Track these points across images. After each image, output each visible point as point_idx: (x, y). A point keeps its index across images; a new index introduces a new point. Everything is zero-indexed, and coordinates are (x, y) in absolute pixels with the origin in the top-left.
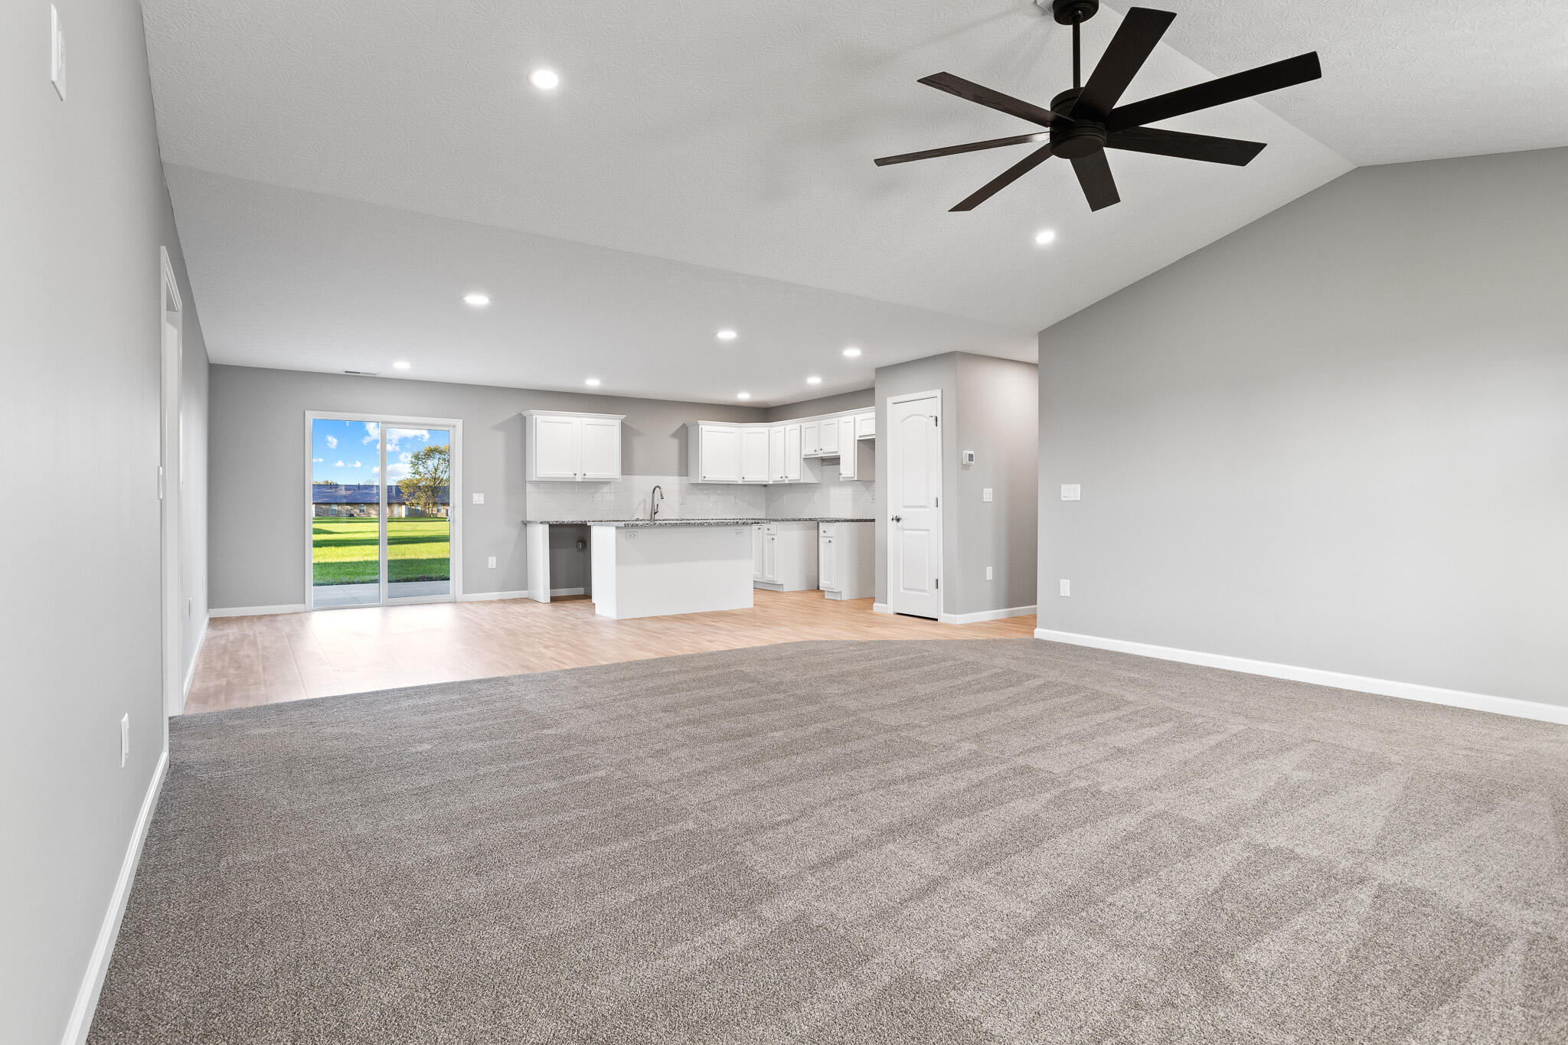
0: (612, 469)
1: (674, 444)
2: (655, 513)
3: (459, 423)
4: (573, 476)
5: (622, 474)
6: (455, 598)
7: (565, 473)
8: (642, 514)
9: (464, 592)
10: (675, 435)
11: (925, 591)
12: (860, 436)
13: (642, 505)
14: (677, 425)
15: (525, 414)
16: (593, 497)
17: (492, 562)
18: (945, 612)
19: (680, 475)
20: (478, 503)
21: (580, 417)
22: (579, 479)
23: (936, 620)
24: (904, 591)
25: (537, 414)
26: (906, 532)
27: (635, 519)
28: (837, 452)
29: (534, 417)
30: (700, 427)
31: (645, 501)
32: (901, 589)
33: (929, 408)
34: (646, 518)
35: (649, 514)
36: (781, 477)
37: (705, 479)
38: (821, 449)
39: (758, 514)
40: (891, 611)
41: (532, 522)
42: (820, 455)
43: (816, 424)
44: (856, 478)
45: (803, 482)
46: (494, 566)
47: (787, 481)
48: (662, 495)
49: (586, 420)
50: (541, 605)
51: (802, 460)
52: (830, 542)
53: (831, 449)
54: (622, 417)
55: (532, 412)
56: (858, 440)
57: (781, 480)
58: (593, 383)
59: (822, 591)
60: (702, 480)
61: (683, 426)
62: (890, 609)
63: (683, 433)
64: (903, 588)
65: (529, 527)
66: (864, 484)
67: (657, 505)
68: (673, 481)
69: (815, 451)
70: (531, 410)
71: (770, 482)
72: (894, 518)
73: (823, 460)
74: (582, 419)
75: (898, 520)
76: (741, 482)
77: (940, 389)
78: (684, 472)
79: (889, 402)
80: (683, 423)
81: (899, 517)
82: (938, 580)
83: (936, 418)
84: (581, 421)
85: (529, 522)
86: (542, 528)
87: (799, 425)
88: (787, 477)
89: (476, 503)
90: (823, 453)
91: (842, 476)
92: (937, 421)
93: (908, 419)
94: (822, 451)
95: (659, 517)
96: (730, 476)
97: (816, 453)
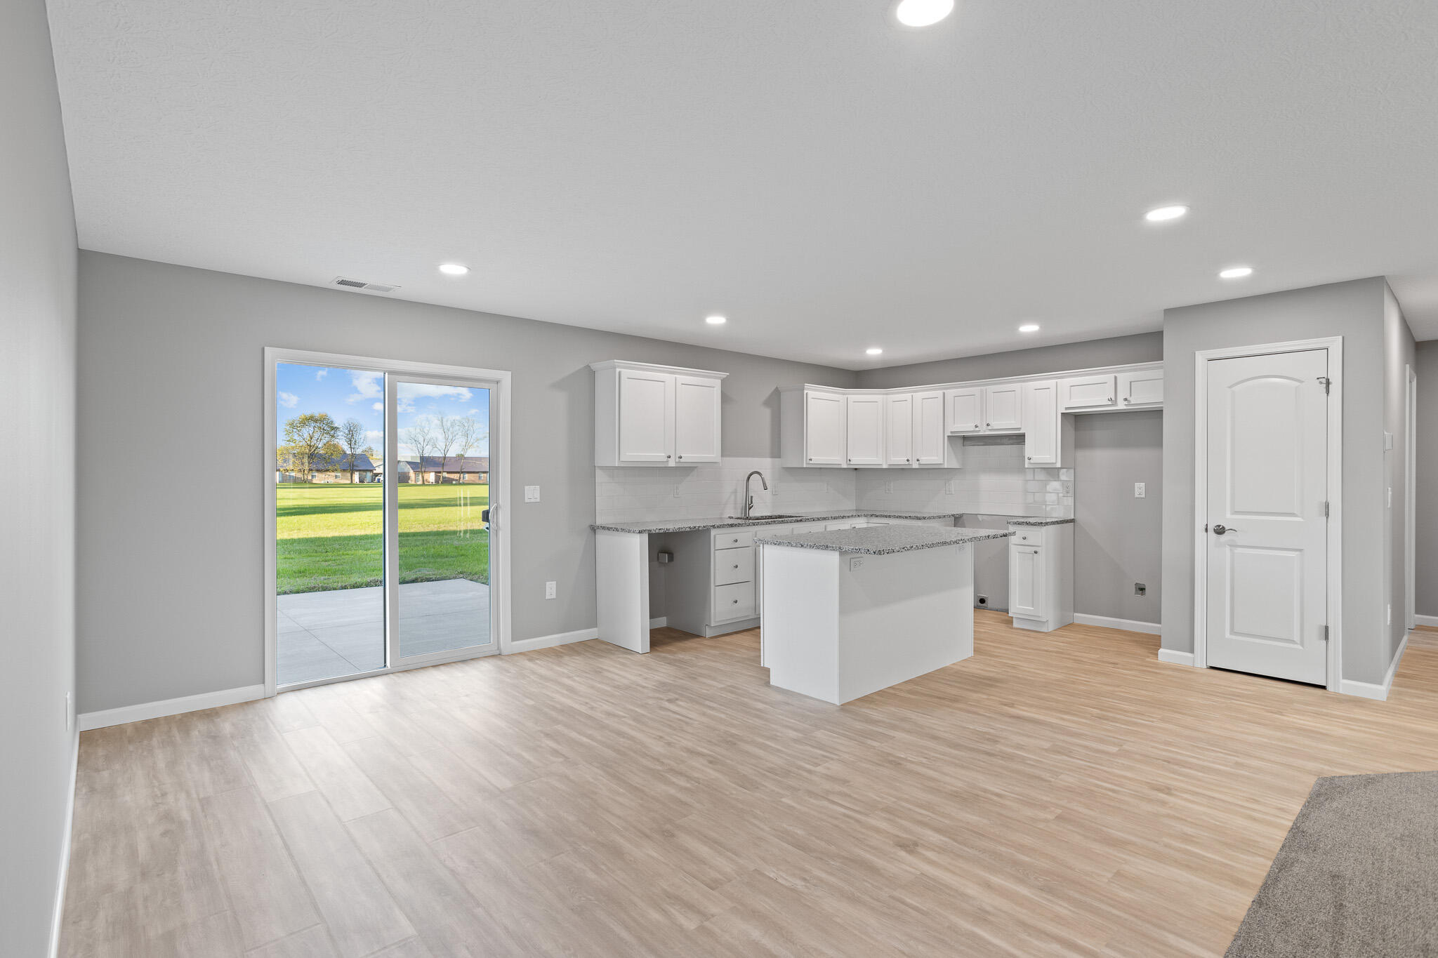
0: (714, 454)
1: (767, 412)
2: (750, 508)
3: (506, 377)
4: (666, 459)
5: (722, 456)
6: (500, 650)
7: (655, 455)
8: (732, 511)
9: (515, 638)
10: (767, 403)
11: (1293, 642)
12: (1066, 408)
13: (733, 497)
14: (767, 391)
15: (594, 366)
16: (677, 489)
17: (551, 589)
18: (1344, 678)
19: (773, 456)
20: (532, 500)
21: (674, 373)
22: (672, 463)
23: (1324, 687)
24: (1234, 637)
25: (619, 367)
26: (1239, 550)
27: (728, 514)
28: (1019, 429)
29: (618, 370)
30: (805, 392)
31: (735, 492)
32: (1228, 635)
33: (1312, 366)
34: (739, 516)
35: (742, 509)
36: (908, 460)
37: (811, 462)
38: (988, 425)
39: (849, 505)
40: (1201, 664)
41: (611, 528)
42: (985, 431)
43: (976, 390)
44: (1059, 465)
45: (946, 467)
46: (554, 596)
47: (915, 465)
48: (764, 484)
49: (682, 378)
50: (643, 658)
51: (946, 438)
52: (1036, 552)
53: (1002, 424)
54: (724, 375)
55: (616, 364)
56: (1062, 413)
57: (907, 463)
58: (716, 320)
59: (1012, 617)
60: (806, 464)
61: (777, 393)
62: (1199, 661)
63: (774, 402)
64: (1233, 632)
65: (602, 537)
66: (1051, 472)
67: (752, 497)
68: (765, 464)
69: (976, 427)
70: (615, 361)
71: (885, 466)
72: (1211, 528)
73: (965, 438)
74: (677, 376)
75: (1220, 531)
76: (845, 467)
77: (1341, 337)
78: (776, 452)
79: (1201, 357)
80: (773, 388)
81: (1223, 527)
82: (1327, 628)
83: (1328, 380)
84: (676, 378)
85: (603, 528)
86: (639, 539)
87: (941, 392)
88: (918, 460)
89: (529, 501)
90: (990, 430)
91: (1031, 461)
92: (1330, 386)
93: (1244, 384)
94: (989, 427)
95: (753, 513)
96: (835, 458)
97: (977, 429)
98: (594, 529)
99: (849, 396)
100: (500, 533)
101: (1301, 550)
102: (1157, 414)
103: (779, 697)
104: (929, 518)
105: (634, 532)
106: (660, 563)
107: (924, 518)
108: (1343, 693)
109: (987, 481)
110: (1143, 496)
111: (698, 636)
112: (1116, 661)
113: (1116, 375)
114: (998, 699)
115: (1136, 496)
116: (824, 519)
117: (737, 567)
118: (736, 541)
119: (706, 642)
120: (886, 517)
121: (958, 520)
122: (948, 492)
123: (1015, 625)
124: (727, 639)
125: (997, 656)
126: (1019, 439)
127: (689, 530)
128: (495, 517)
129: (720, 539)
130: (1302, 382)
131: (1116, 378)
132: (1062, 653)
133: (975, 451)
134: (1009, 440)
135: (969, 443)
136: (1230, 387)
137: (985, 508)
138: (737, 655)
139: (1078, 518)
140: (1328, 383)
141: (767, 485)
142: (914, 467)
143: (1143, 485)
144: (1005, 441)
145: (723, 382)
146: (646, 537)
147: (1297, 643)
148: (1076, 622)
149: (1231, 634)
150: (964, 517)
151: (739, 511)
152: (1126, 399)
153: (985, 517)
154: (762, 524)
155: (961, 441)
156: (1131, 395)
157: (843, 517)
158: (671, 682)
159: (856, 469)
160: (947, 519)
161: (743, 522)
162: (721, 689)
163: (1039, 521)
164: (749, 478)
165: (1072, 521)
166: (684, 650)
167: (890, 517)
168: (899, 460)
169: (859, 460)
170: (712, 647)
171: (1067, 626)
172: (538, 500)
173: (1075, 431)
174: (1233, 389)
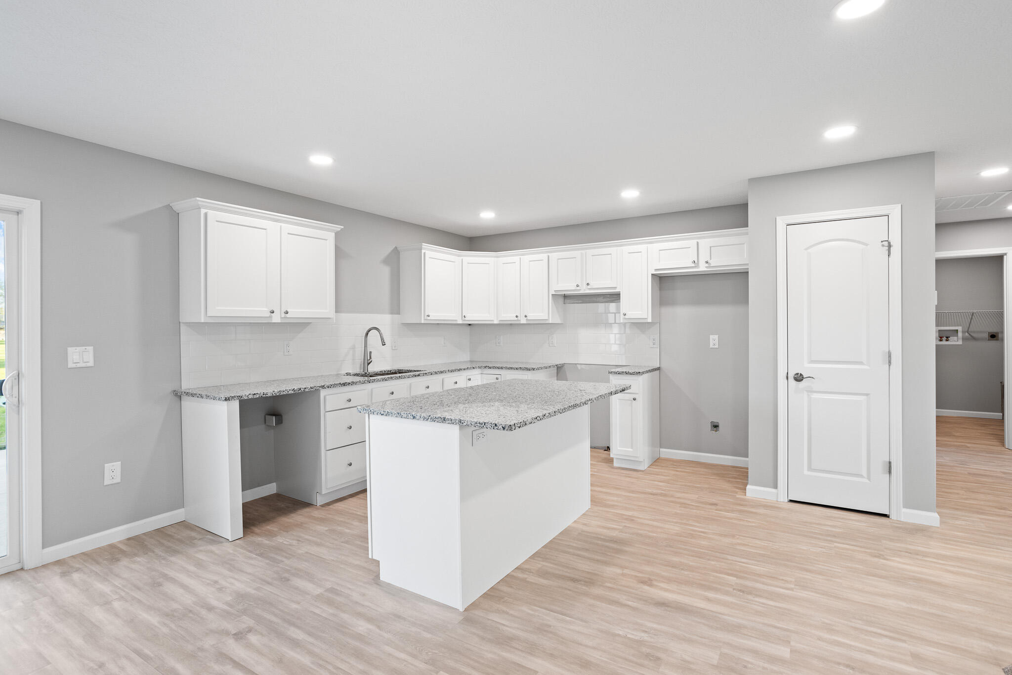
0: (325, 308)
1: (386, 271)
2: (368, 364)
4: (268, 314)
5: (336, 312)
6: (21, 565)
7: (256, 310)
8: (353, 366)
9: (47, 543)
10: (386, 261)
11: (861, 476)
12: (656, 270)
13: (352, 353)
14: (389, 249)
15: (177, 206)
16: (288, 346)
17: (112, 472)
18: (906, 506)
19: (392, 313)
20: (80, 365)
21: (277, 221)
22: (276, 318)
23: (888, 516)
24: (810, 473)
25: (206, 207)
26: (815, 396)
27: (344, 372)
28: (616, 288)
29: (203, 211)
30: (423, 251)
31: (353, 348)
32: (805, 472)
33: (875, 231)
34: (358, 371)
35: (361, 365)
36: (517, 317)
37: (429, 318)
38: (588, 284)
39: (464, 357)
40: (783, 498)
41: (196, 394)
42: (585, 290)
43: (577, 254)
44: (650, 320)
45: (550, 322)
46: (118, 480)
47: (523, 321)
48: (382, 339)
49: (288, 228)
50: (228, 548)
51: (551, 296)
52: (634, 399)
53: (600, 284)
54: (339, 228)
55: (200, 203)
56: (652, 274)
57: (516, 319)
58: (321, 160)
59: (613, 458)
60: (425, 320)
61: (396, 252)
62: (781, 496)
63: (394, 259)
64: (810, 469)
65: (188, 404)
66: (640, 326)
67: (370, 352)
68: (384, 321)
69: (578, 286)
70: (198, 199)
71: (496, 322)
72: (791, 376)
73: (565, 297)
74: (283, 225)
75: (799, 378)
76: (461, 322)
77: (900, 206)
78: (396, 308)
79: (781, 222)
80: (394, 247)
81: (801, 375)
82: (890, 463)
83: (889, 243)
84: (281, 226)
85: (187, 394)
86: (226, 407)
87: (546, 255)
88: (526, 316)
89: (74, 366)
90: (590, 289)
91: (626, 317)
92: (891, 248)
93: (821, 245)
94: (589, 287)
95: (372, 369)
96: (452, 315)
97: (578, 288)
98: (178, 395)
99: (464, 258)
100: (24, 410)
101: (867, 395)
102: (743, 275)
103: (388, 605)
104: (538, 369)
105: (219, 399)
106: (268, 425)
107: (533, 369)
108: (904, 521)
109: (585, 335)
110: (717, 346)
111: (307, 505)
112: (714, 501)
113: (699, 241)
114: (633, 573)
115: (711, 346)
116: (442, 372)
117: (350, 428)
118: (350, 400)
119: (316, 513)
120: (498, 368)
121: (560, 370)
122: (551, 345)
123: (616, 464)
124: (340, 506)
125: (613, 506)
126: (615, 297)
127: (292, 392)
128: (16, 388)
129: (330, 400)
130: (866, 245)
131: (698, 243)
132: (665, 495)
133: (577, 308)
134: (604, 298)
135: (568, 301)
136: (806, 249)
137: (584, 358)
138: (348, 531)
139: (663, 366)
140: (890, 246)
141: (385, 341)
142: (522, 322)
143: (716, 337)
144: (601, 299)
145: (337, 235)
146: (236, 405)
147: (864, 477)
148: (662, 456)
149: (808, 470)
150: (565, 366)
151: (358, 366)
152: (707, 262)
153: (583, 366)
154: (378, 380)
155: (561, 300)
156: (711, 259)
157: (459, 370)
158: (253, 592)
159: (470, 325)
160: (552, 369)
161: (361, 379)
162: (318, 597)
163: (638, 371)
164: (367, 334)
165: (659, 369)
166: (287, 529)
167: (502, 368)
168: (508, 316)
169: (474, 316)
170: (322, 521)
171: (657, 461)
172: (91, 364)
173: (660, 290)
174: (809, 250)
